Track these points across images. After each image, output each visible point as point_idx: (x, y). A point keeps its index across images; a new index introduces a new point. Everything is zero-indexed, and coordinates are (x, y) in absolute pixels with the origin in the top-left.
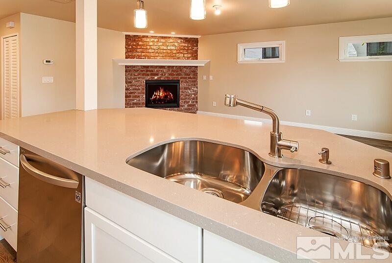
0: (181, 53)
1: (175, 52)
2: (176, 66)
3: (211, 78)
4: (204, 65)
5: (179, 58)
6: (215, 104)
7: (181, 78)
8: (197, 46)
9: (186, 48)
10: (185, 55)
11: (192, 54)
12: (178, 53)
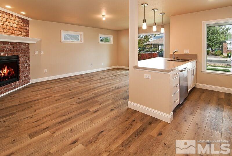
0: (20, 31)
1: (15, 29)
2: (17, 43)
3: (42, 52)
4: (35, 42)
5: (18, 35)
6: (46, 71)
7: (20, 53)
8: (28, 27)
9: (23, 27)
10: (23, 34)
11: (26, 32)
12: (18, 31)
